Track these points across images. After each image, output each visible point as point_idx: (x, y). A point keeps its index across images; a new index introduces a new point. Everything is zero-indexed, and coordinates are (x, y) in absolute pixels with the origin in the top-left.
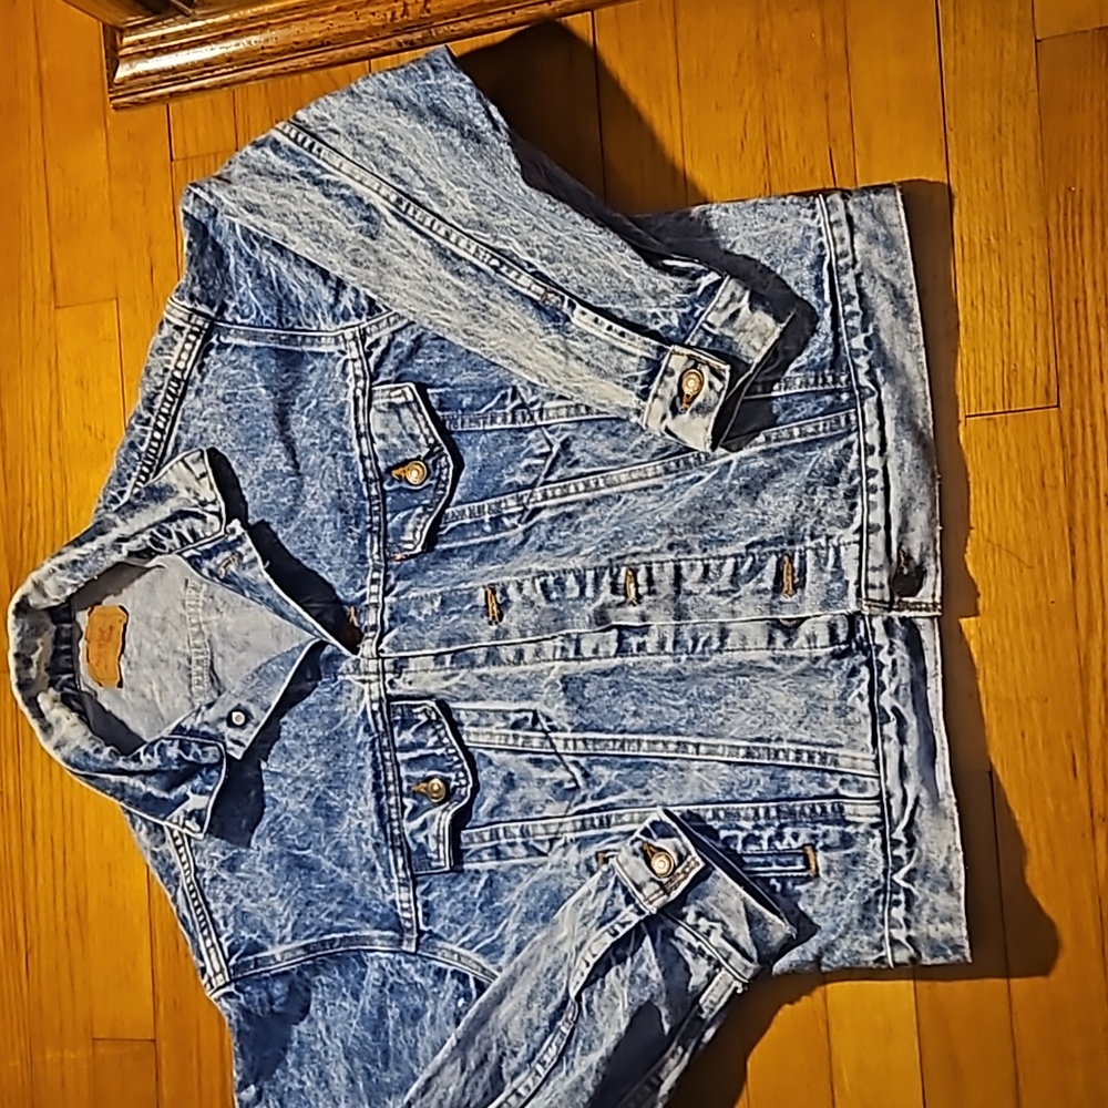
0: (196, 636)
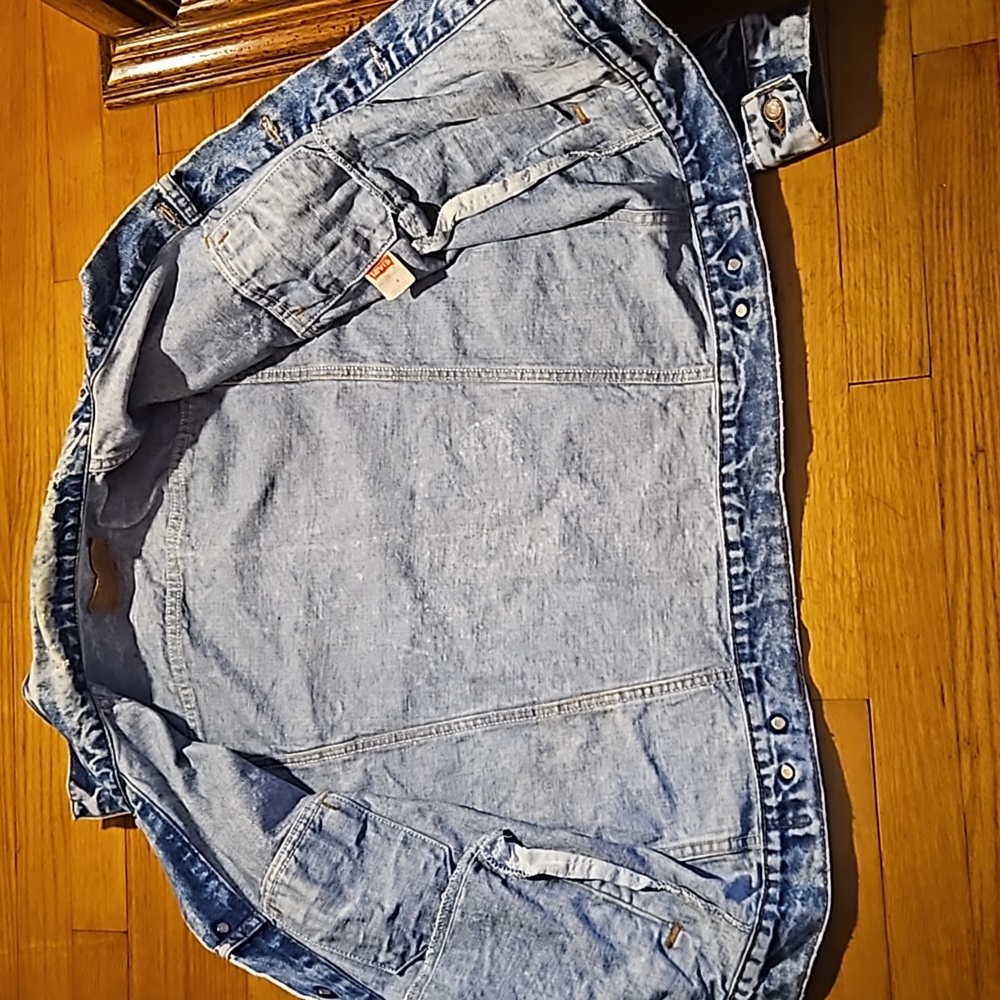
0: (172, 569)
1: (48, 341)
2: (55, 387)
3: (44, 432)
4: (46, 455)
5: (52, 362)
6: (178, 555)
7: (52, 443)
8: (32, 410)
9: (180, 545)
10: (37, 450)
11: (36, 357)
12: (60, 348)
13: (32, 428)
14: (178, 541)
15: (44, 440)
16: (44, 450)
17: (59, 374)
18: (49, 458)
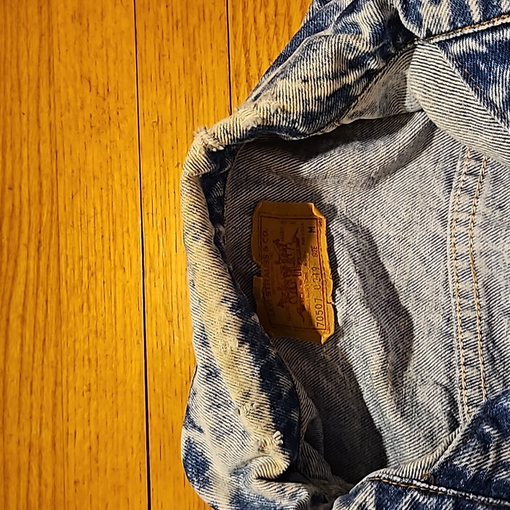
0: (461, 275)
1: (40, 12)
2: (51, 83)
3: (34, 154)
4: (37, 189)
5: (45, 43)
6: (477, 247)
7: (46, 170)
8: (17, 120)
9: (484, 227)
10: (25, 180)
11: (22, 39)
12: (58, 19)
13: (17, 146)
14: (479, 219)
15: (34, 166)
16: (35, 182)
17: (56, 62)
18: (41, 192)
